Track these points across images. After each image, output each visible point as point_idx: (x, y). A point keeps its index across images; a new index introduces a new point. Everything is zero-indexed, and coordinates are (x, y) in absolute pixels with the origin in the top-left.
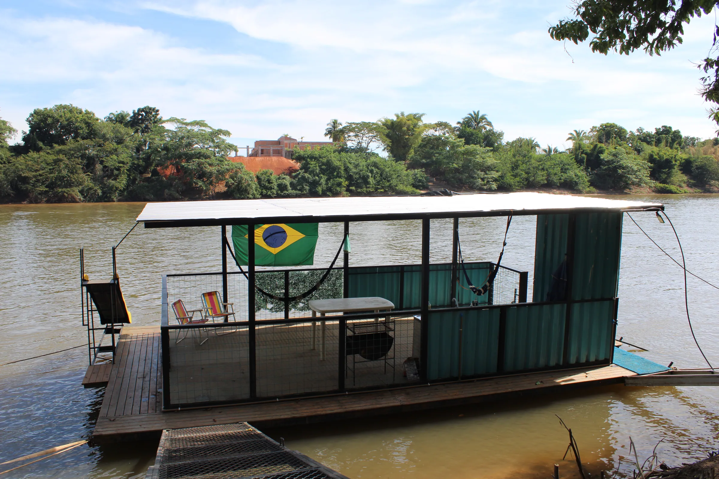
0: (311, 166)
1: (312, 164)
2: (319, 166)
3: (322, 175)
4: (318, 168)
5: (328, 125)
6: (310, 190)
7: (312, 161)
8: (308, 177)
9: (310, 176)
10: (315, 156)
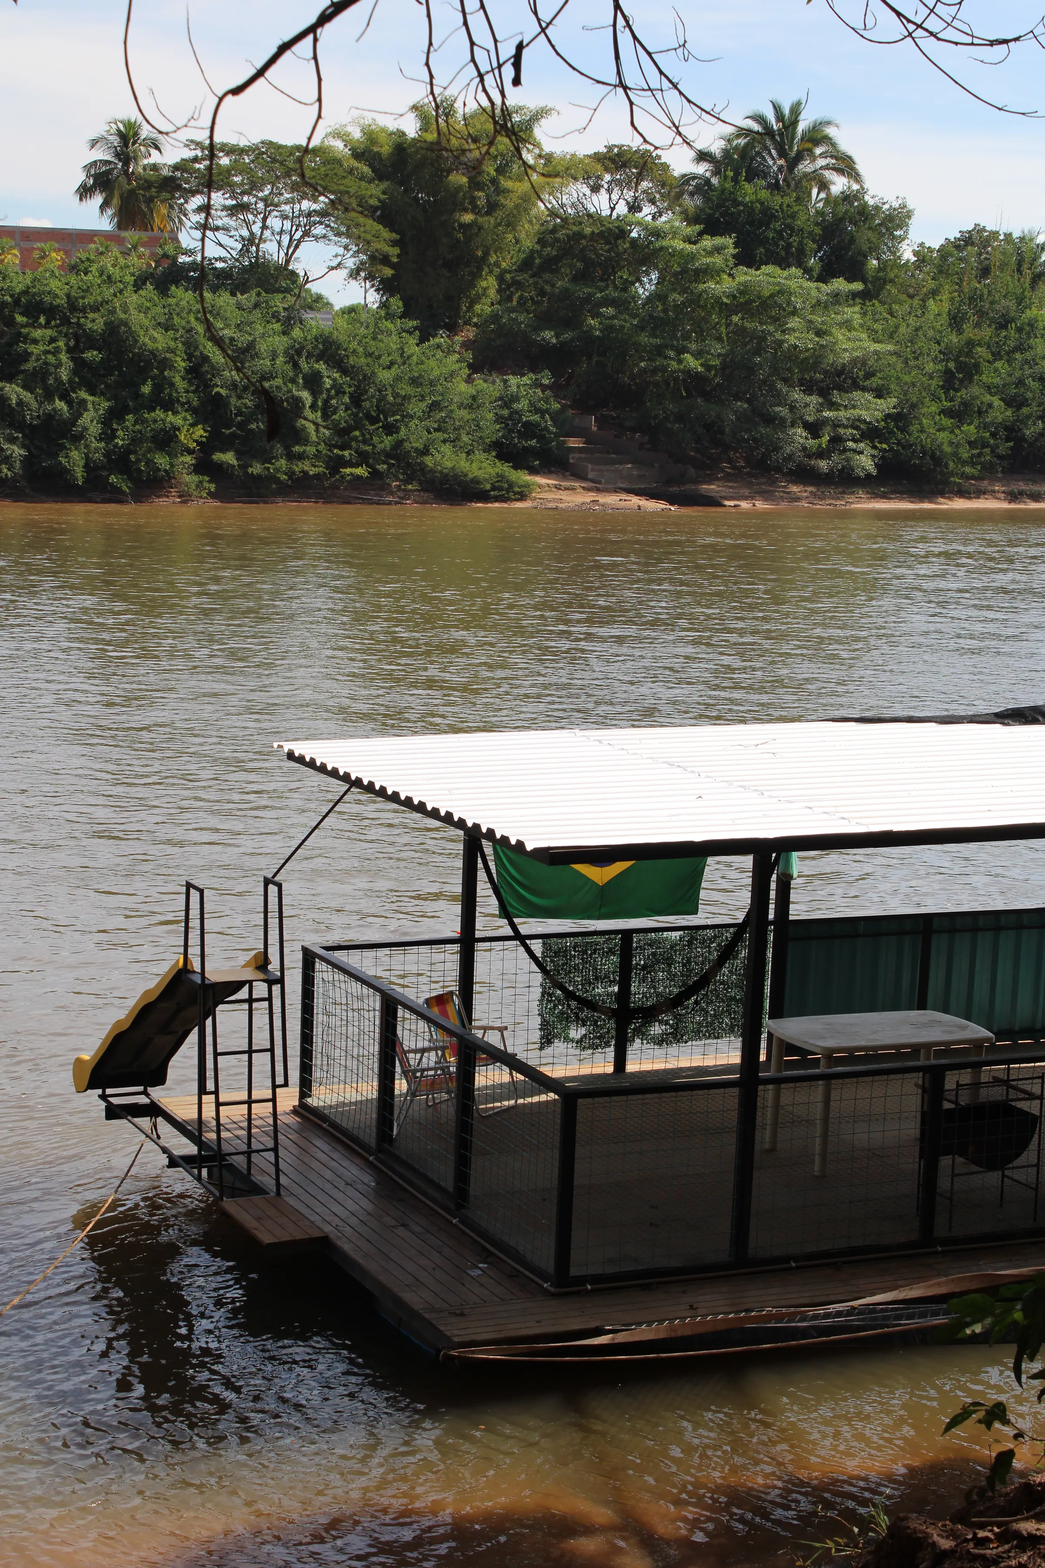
0: (32, 348)
1: (35, 342)
2: (69, 351)
3: (83, 395)
4: (64, 357)
5: (94, 143)
6: (27, 462)
7: (35, 325)
8: (20, 403)
9: (27, 396)
10: (47, 299)
